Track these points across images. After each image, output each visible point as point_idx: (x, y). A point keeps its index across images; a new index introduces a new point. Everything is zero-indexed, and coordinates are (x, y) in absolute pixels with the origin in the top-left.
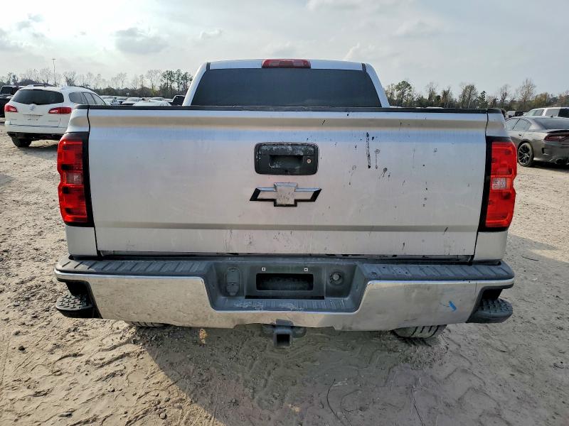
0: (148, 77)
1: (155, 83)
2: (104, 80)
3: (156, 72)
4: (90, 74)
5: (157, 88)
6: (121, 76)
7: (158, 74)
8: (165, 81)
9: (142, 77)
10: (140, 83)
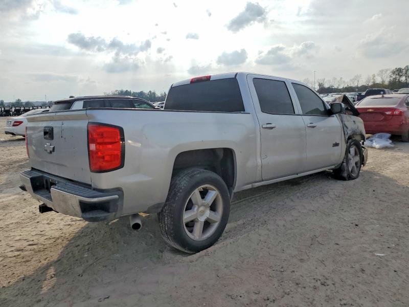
0: (378, 75)
1: (385, 79)
2: (344, 82)
3: (387, 70)
4: (335, 79)
5: (387, 83)
6: (357, 78)
7: (388, 72)
8: (394, 77)
9: (374, 76)
10: (372, 81)
